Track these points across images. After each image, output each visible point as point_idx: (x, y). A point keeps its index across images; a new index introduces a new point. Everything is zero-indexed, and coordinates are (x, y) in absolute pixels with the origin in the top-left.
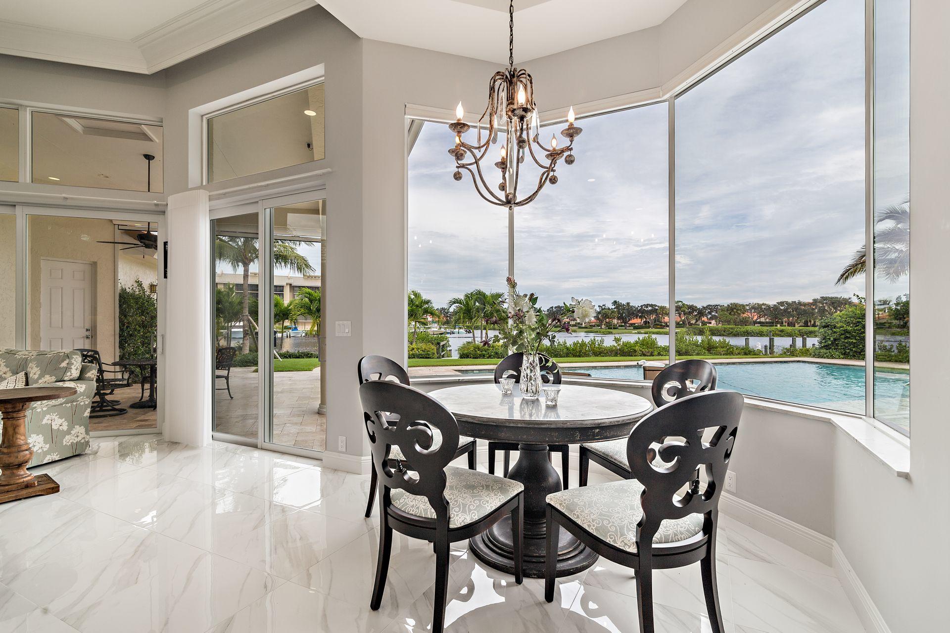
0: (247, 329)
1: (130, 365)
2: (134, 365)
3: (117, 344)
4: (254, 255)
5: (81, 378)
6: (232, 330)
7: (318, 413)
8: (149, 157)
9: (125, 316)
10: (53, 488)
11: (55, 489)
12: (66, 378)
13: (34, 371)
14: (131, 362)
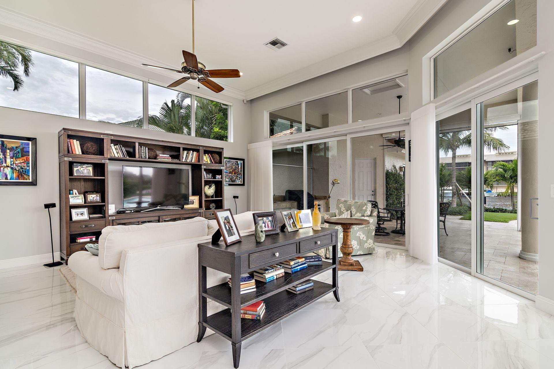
0: (455, 191)
1: (391, 210)
2: (392, 210)
3: (385, 199)
4: (459, 143)
5: (370, 216)
6: (445, 192)
7: (519, 258)
8: (399, 97)
9: (388, 184)
10: (361, 269)
11: (361, 270)
12: (365, 215)
13: (354, 211)
14: (391, 209)
